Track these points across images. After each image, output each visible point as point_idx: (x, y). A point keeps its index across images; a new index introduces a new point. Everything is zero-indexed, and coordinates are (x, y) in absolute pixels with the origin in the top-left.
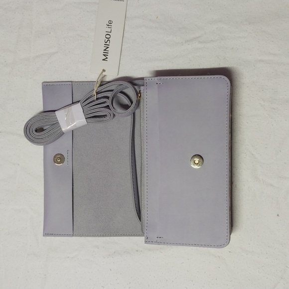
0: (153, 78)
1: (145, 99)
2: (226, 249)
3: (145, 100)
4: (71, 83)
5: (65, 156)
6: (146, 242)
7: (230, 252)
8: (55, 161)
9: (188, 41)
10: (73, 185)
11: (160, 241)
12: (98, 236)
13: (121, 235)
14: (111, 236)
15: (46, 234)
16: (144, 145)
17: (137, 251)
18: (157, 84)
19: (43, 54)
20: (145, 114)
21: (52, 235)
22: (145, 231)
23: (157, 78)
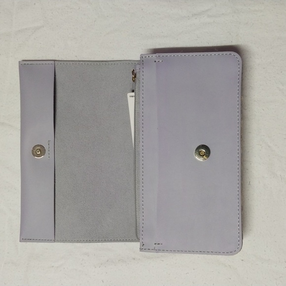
0: (151, 56)
1: (141, 79)
2: (238, 256)
3: (141, 81)
4: (53, 62)
5: (46, 147)
6: (141, 249)
7: (242, 260)
8: (34, 154)
9: (195, 15)
10: (55, 182)
11: (159, 248)
12: (84, 241)
13: (111, 241)
14: (99, 241)
15: (23, 239)
16: (139, 135)
17: (134, 259)
18: (155, 61)
19: (26, 29)
20: (141, 98)
21: (30, 240)
22: (141, 237)
23: (155, 55)
